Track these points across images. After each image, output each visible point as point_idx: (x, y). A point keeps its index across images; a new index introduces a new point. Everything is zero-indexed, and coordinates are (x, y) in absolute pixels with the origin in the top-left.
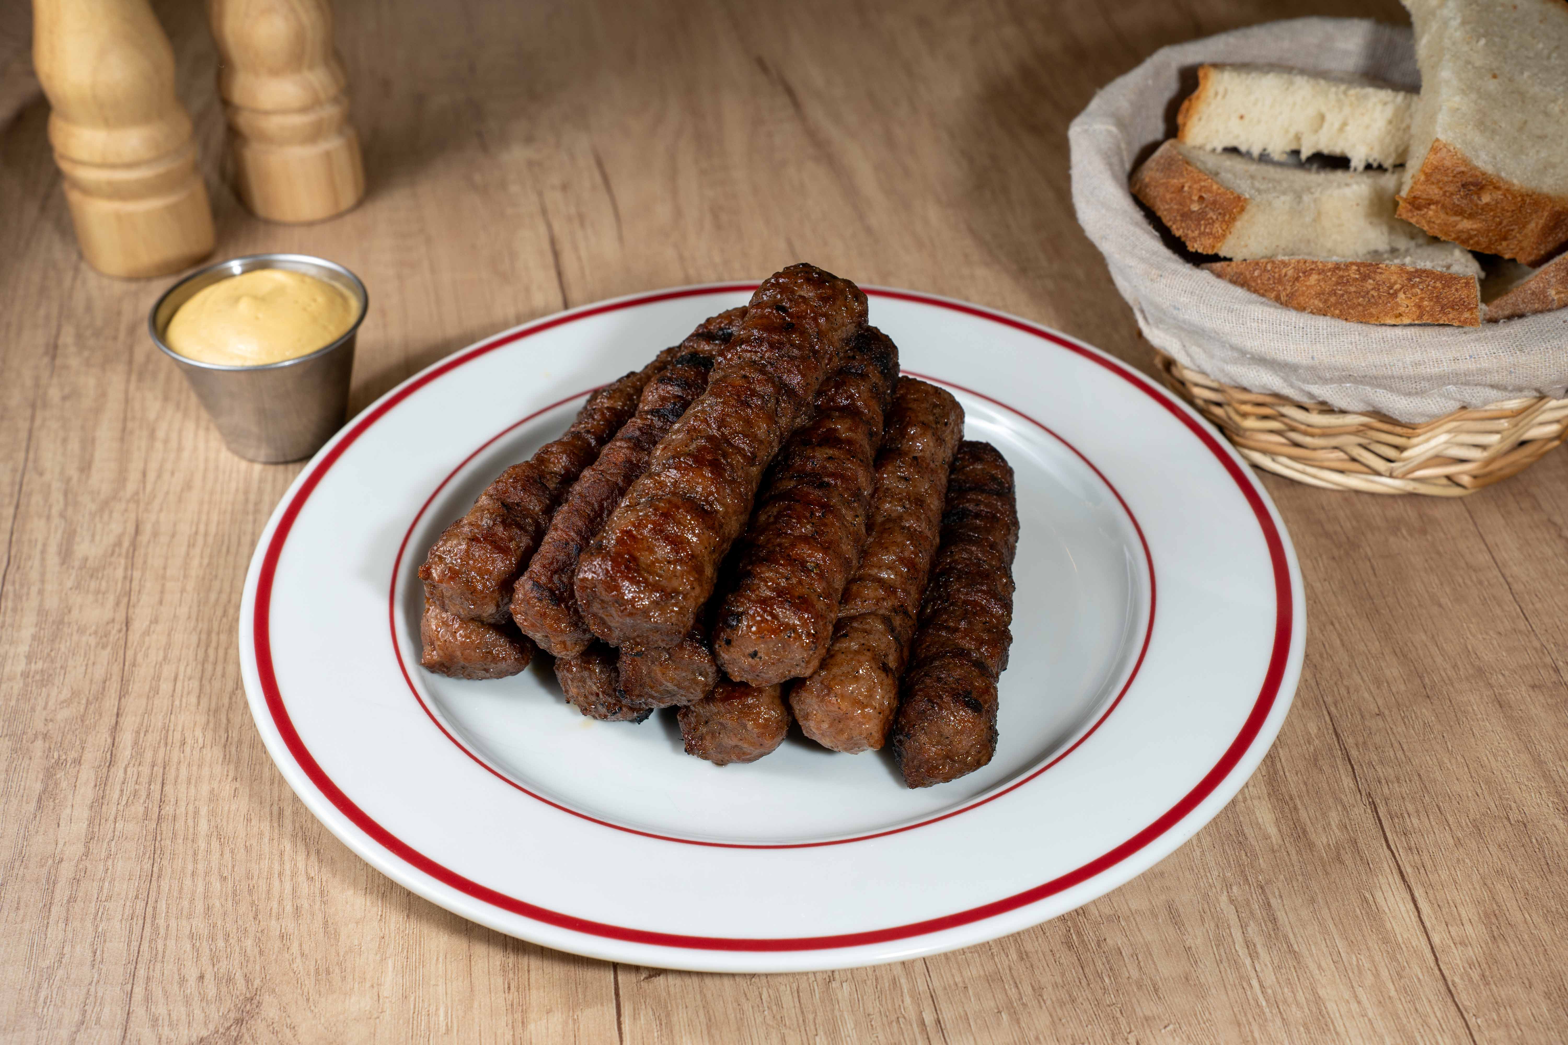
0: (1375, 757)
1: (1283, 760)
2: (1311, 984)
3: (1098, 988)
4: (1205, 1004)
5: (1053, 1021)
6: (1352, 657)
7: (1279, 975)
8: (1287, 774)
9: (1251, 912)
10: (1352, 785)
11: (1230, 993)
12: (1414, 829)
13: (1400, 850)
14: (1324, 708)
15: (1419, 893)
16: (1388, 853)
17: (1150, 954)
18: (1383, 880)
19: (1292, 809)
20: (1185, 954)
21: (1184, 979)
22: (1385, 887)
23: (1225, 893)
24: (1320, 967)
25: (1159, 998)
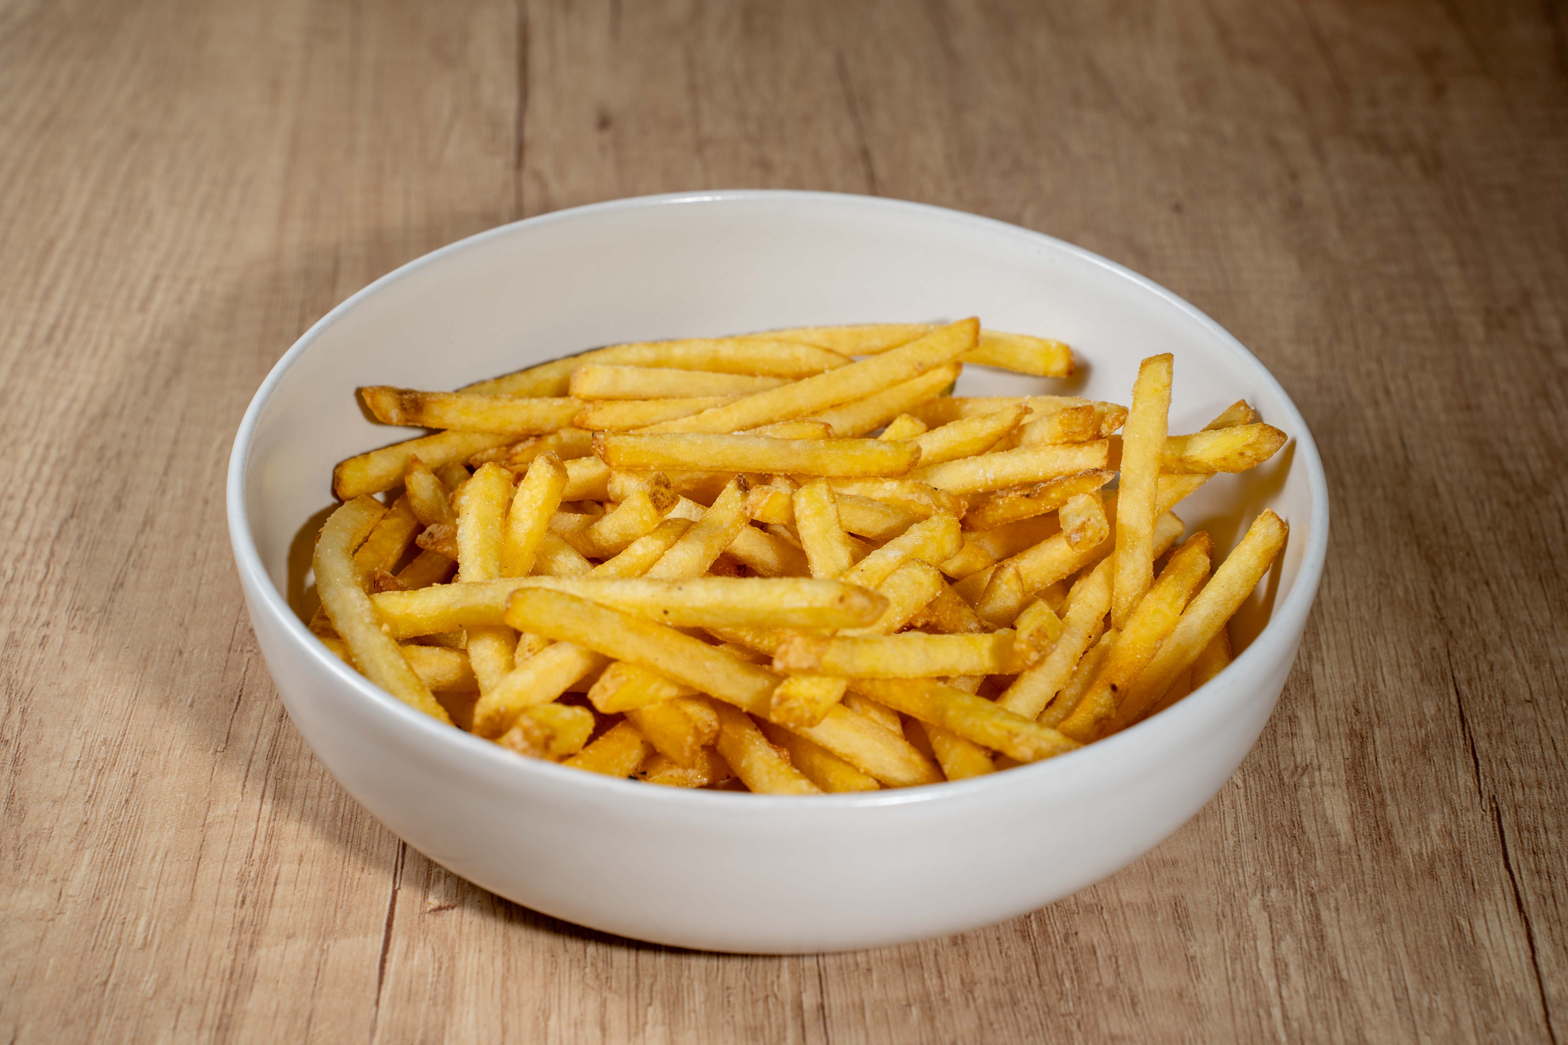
0: (1513, 754)
1: (1378, 742)
2: (1356, 1022)
3: (1053, 992)
4: (1200, 1029)
5: (981, 1026)
6: (1506, 627)
7: (1313, 1007)
8: (1380, 760)
9: (1291, 924)
10: (1471, 784)
11: (1238, 1020)
12: (1550, 848)
13: (1524, 873)
14: (1451, 684)
15: (1539, 929)
16: (1504, 873)
17: (1136, 959)
18: (1489, 907)
19: (1378, 804)
20: (1185, 965)
21: (1176, 995)
22: (1492, 915)
23: (1259, 896)
24: (1374, 1003)
25: (1136, 1014)
